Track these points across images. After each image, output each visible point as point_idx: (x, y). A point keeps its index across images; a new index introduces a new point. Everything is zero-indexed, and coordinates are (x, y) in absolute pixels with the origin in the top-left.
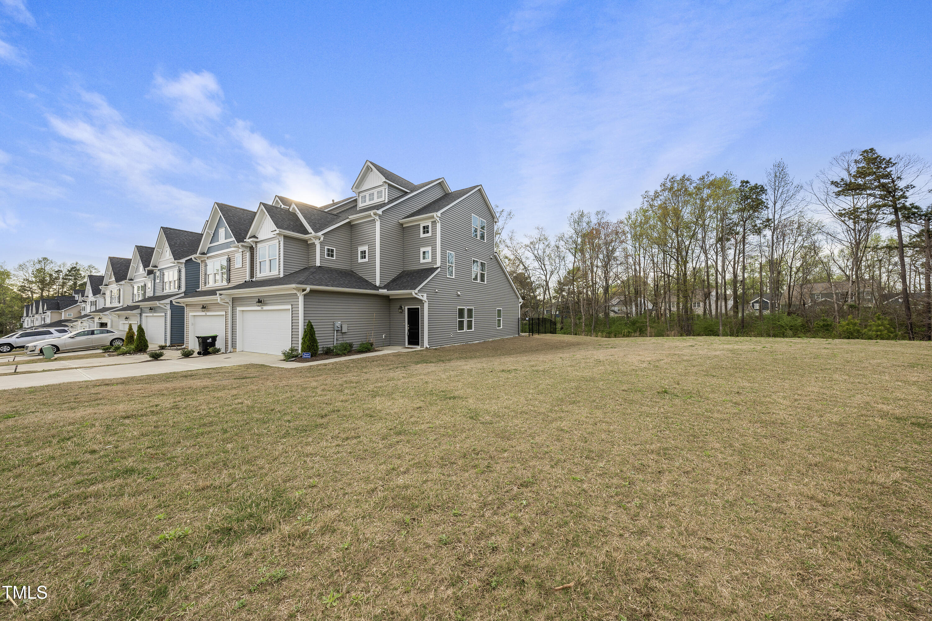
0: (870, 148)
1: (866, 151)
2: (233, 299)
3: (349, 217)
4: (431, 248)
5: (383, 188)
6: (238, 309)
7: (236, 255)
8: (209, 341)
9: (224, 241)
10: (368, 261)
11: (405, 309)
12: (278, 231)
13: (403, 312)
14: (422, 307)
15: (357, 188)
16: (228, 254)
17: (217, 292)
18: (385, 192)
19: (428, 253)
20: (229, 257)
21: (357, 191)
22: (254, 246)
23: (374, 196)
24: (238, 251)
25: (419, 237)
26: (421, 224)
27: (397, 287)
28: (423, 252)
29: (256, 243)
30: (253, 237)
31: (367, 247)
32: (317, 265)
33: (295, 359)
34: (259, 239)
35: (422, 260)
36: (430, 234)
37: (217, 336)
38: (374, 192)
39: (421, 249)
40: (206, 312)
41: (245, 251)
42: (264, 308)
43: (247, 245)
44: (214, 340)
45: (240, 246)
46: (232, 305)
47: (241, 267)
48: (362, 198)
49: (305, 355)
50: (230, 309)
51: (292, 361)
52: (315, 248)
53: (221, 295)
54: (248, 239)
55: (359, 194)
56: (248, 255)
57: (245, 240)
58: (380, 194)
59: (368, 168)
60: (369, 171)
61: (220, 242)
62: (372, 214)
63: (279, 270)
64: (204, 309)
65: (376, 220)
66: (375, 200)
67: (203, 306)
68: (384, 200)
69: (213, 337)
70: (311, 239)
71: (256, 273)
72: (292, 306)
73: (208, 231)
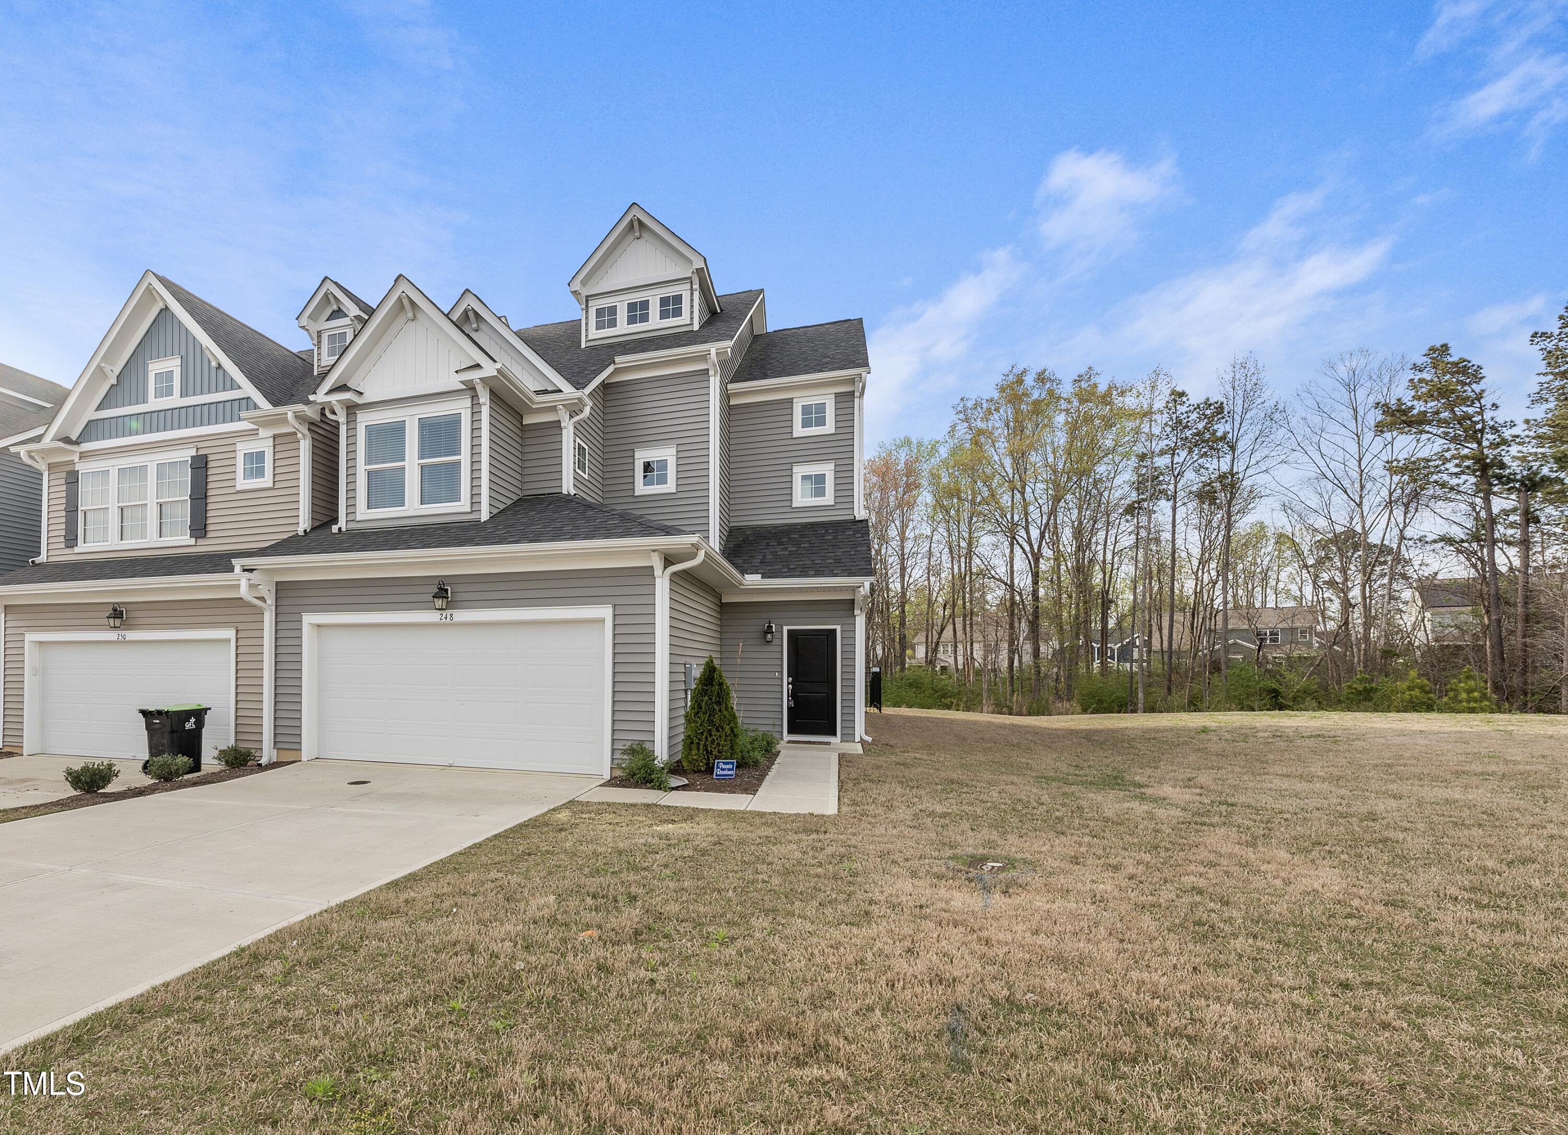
0: (1442, 343)
1: (1433, 350)
2: (281, 588)
3: (617, 359)
4: (831, 466)
5: (683, 290)
6: (308, 619)
7: (243, 448)
8: (190, 725)
9: (175, 401)
10: (674, 491)
11: (782, 632)
12: (489, 370)
13: (776, 642)
14: (847, 628)
15: (584, 283)
16: (200, 445)
17: (234, 561)
18: (692, 300)
19: (820, 479)
20: (201, 452)
21: (585, 292)
22: (341, 418)
23: (650, 311)
24: (253, 433)
25: (789, 436)
26: (795, 400)
27: (784, 570)
28: (804, 478)
29: (352, 409)
30: (342, 388)
31: (673, 451)
32: (565, 492)
33: (686, 782)
34: (369, 397)
35: (799, 499)
36: (829, 427)
37: (210, 709)
38: (650, 299)
39: (795, 469)
40: (123, 632)
41: (295, 434)
42: (461, 615)
43: (311, 412)
44: (200, 724)
45: (290, 415)
46: (276, 606)
47: (271, 485)
48: (600, 312)
49: (722, 769)
50: (268, 619)
51: (684, 788)
52: (556, 439)
53: (251, 570)
54: (327, 394)
55: (587, 301)
56: (305, 447)
57: (312, 398)
58: (671, 306)
59: (631, 225)
60: (630, 238)
61: (154, 403)
62: (713, 352)
63: (475, 496)
64: (118, 622)
65: (711, 372)
66: (655, 322)
67: (115, 610)
68: (689, 322)
69: (199, 714)
70: (554, 409)
71: (351, 506)
72: (614, 610)
73: (103, 365)
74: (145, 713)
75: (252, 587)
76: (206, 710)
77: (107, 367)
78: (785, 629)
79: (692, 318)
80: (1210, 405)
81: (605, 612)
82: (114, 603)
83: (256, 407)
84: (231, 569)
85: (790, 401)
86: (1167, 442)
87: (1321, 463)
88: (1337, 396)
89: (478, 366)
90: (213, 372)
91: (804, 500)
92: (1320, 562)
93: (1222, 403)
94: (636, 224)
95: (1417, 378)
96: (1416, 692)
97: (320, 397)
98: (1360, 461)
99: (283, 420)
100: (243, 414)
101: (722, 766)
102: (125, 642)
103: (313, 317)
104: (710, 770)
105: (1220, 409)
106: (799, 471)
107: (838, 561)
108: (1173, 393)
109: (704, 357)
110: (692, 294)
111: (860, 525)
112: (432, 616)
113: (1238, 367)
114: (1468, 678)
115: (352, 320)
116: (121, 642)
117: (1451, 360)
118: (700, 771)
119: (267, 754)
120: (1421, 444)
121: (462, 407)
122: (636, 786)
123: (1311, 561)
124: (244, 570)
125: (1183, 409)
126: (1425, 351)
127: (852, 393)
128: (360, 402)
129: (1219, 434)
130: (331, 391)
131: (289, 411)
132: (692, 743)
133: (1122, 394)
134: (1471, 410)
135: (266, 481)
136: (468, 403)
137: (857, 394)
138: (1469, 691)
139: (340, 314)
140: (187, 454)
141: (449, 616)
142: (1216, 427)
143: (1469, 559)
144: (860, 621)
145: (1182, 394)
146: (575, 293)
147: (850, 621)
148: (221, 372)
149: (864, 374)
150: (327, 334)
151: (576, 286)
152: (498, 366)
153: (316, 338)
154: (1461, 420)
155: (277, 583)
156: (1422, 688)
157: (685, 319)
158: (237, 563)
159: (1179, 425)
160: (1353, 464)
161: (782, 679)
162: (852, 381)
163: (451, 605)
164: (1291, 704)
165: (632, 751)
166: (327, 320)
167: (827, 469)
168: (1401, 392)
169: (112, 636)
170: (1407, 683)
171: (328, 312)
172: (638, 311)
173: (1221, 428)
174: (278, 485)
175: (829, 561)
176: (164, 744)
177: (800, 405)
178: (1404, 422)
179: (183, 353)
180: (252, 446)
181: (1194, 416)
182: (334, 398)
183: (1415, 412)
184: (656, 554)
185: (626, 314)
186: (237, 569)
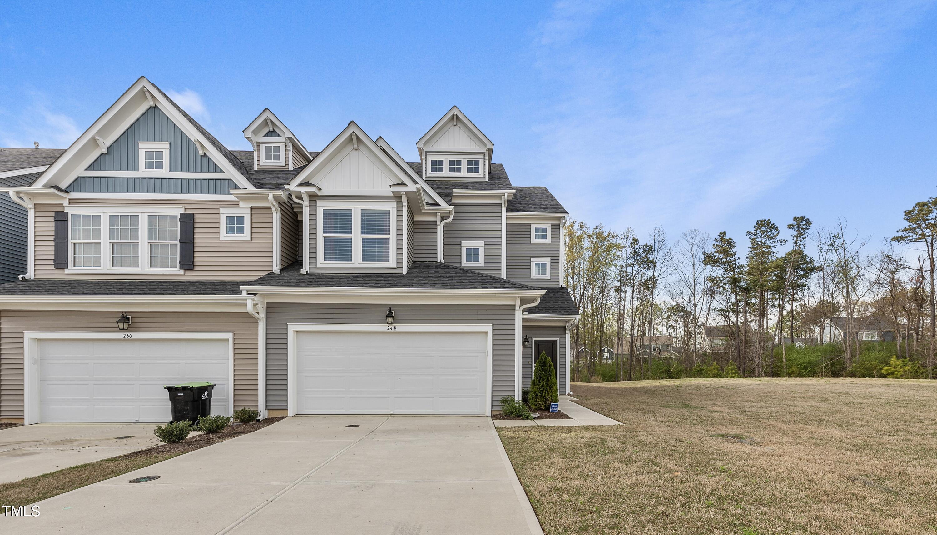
2: (270, 308)
3: (455, 191)
4: (549, 260)
5: (480, 158)
6: (292, 327)
7: (225, 213)
8: (204, 396)
9: (165, 172)
10: (483, 266)
11: (532, 341)
12: (411, 187)
13: (530, 346)
14: (562, 339)
15: (425, 144)
16: (187, 206)
17: (241, 288)
18: (485, 165)
19: (544, 265)
20: (188, 211)
21: (426, 149)
22: (306, 203)
23: (462, 166)
24: (235, 204)
25: (529, 242)
26: (532, 225)
27: (537, 310)
28: (536, 264)
29: (313, 198)
30: (306, 183)
31: (483, 244)
32: (439, 261)
33: (539, 415)
34: (324, 192)
35: (534, 275)
36: (548, 241)
37: (215, 385)
38: (462, 160)
39: (532, 259)
40: (129, 333)
41: (270, 208)
42: (401, 328)
43: (283, 195)
44: (210, 395)
45: (271, 196)
46: (267, 318)
47: (249, 239)
48: (433, 162)
49: (554, 408)
50: (262, 327)
51: (538, 418)
52: (434, 231)
53: (255, 294)
54: (297, 186)
55: (426, 155)
56: (276, 217)
57: (286, 187)
58: (473, 166)
59: (452, 117)
60: (451, 124)
61: (143, 172)
62: (506, 195)
63: (399, 259)
64: (126, 326)
65: (503, 205)
66: (464, 173)
67: (123, 317)
68: (483, 176)
69: (208, 389)
70: (435, 214)
71: (313, 257)
72: (493, 327)
73: (97, 137)
74: (170, 389)
75: (255, 305)
76: (212, 386)
77: (100, 140)
78: (533, 339)
79: (485, 175)
80: (648, 246)
81: (488, 328)
82: (122, 312)
83: (236, 187)
84: (239, 293)
85: (530, 225)
86: (630, 261)
87: (682, 275)
88: (686, 247)
89: (403, 184)
90: (199, 159)
91: (536, 275)
92: (669, 316)
93: (652, 246)
94: (455, 117)
95: (716, 244)
96: (716, 371)
97: (293, 186)
98: (694, 276)
99: (266, 198)
100: (231, 190)
101: (553, 406)
102: (131, 340)
103: (255, 132)
104: (548, 408)
105: (651, 248)
106: (535, 261)
107: (561, 307)
108: (634, 239)
109: (501, 197)
110: (485, 161)
111: (563, 290)
112: (383, 328)
113: (656, 231)
114: (731, 365)
115: (286, 139)
116: (127, 340)
117: (726, 238)
118: (542, 409)
119: (263, 414)
120: (714, 271)
121: (391, 206)
122: (513, 418)
123: (666, 316)
124: (249, 294)
125: (637, 247)
126: (718, 234)
127: (559, 225)
128: (319, 195)
129: (651, 259)
130: (301, 185)
131: (270, 194)
132: (537, 395)
133: (613, 237)
134: (732, 259)
135: (246, 236)
136: (394, 204)
137: (561, 226)
138: (732, 370)
139: (274, 134)
140: (177, 211)
141: (393, 328)
142: (649, 257)
143: (725, 318)
144: (568, 336)
145: (637, 240)
146: (420, 149)
147: (564, 336)
148: (205, 160)
149: (566, 216)
150: (264, 145)
151: (421, 145)
152: (418, 186)
153: (256, 146)
154: (729, 263)
155: (267, 303)
156: (717, 369)
157: (480, 174)
158: (244, 290)
159: (635, 253)
160: (692, 276)
161: (532, 365)
162: (559, 219)
163: (395, 321)
164: (675, 376)
165: (505, 401)
166: (265, 136)
167: (547, 261)
168: (709, 249)
169: (120, 335)
170: (713, 367)
171: (266, 131)
172: (455, 166)
173: (651, 257)
174: (254, 240)
175: (556, 307)
176: (187, 410)
177: (534, 227)
178: (712, 262)
179: (171, 140)
180: (235, 213)
181: (641, 250)
182: (303, 189)
183: (716, 258)
184: (518, 298)
185: (467, 166)
186: (244, 293)
